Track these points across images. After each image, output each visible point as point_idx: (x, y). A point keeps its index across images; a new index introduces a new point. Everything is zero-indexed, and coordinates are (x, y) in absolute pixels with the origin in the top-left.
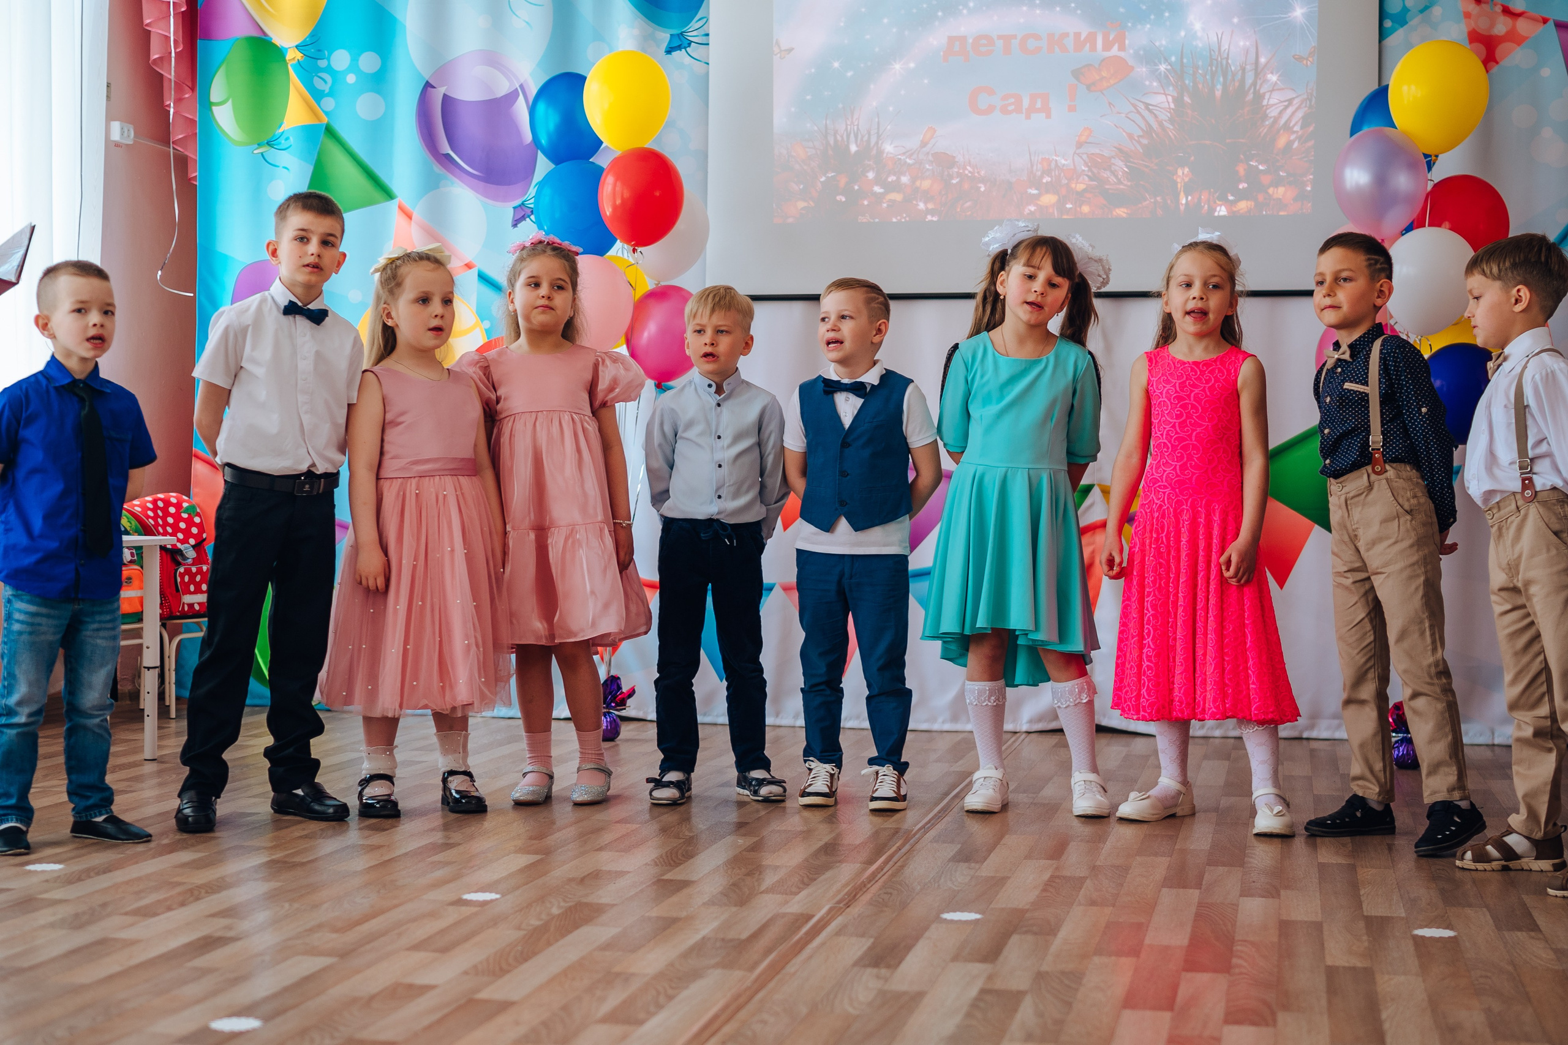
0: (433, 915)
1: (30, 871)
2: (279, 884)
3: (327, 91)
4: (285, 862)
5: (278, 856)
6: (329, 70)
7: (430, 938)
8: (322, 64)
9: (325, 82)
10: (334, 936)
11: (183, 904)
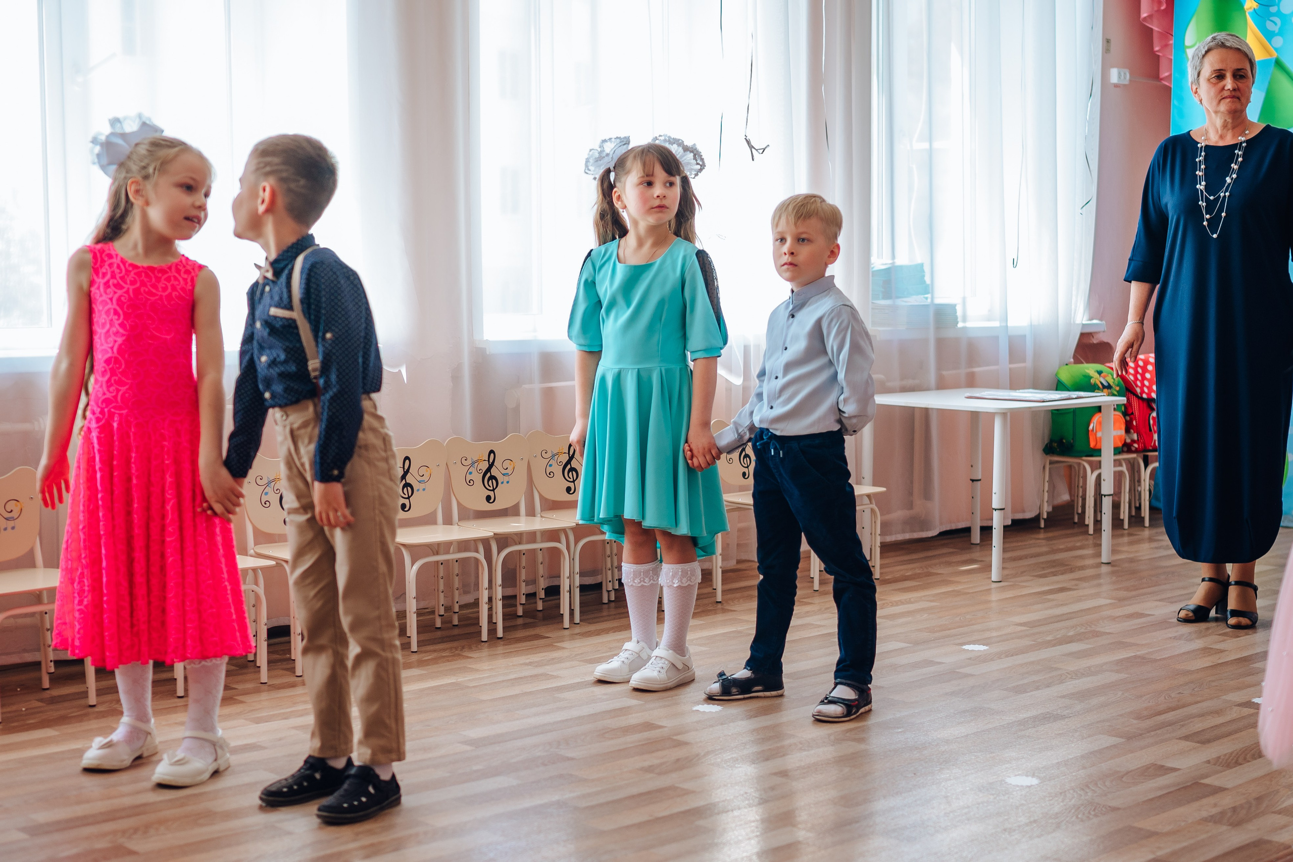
0: (1218, 712)
1: (964, 650)
2: (1126, 676)
3: (1277, 31)
4: (1144, 658)
5: (1143, 652)
6: (1279, 14)
7: (1203, 730)
8: (1273, 9)
9: (1276, 24)
10: (1135, 722)
11: (1049, 687)
